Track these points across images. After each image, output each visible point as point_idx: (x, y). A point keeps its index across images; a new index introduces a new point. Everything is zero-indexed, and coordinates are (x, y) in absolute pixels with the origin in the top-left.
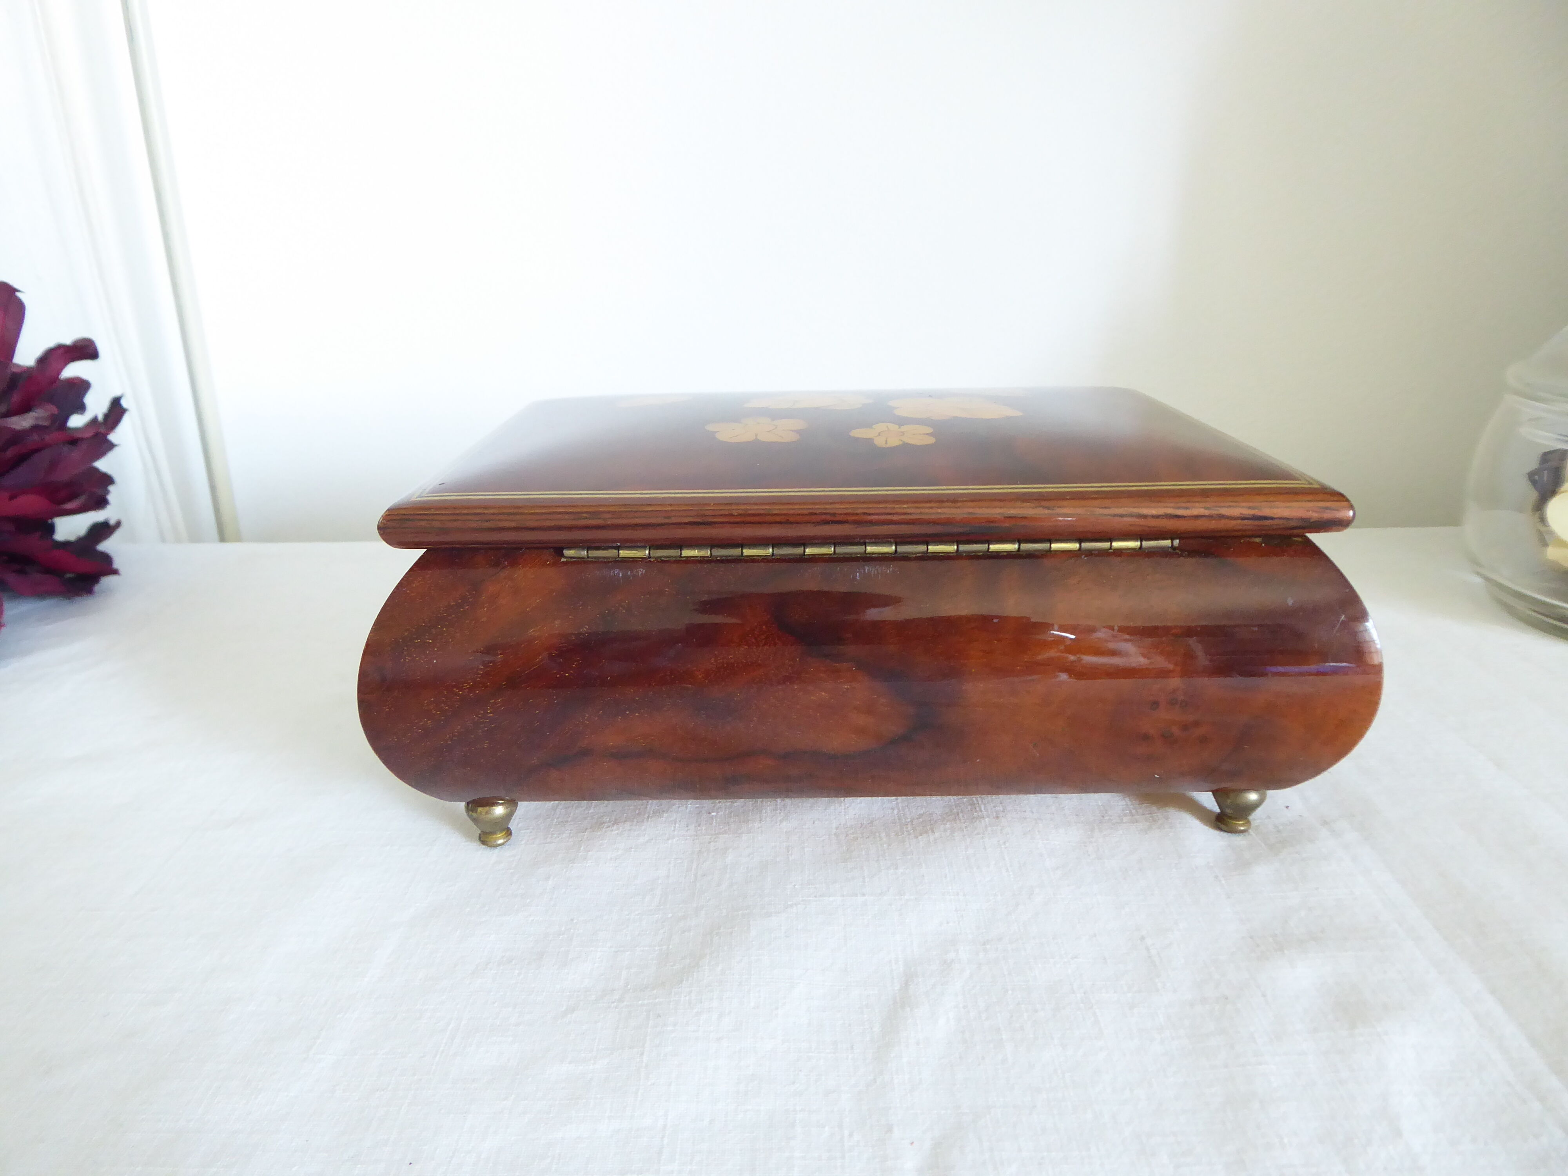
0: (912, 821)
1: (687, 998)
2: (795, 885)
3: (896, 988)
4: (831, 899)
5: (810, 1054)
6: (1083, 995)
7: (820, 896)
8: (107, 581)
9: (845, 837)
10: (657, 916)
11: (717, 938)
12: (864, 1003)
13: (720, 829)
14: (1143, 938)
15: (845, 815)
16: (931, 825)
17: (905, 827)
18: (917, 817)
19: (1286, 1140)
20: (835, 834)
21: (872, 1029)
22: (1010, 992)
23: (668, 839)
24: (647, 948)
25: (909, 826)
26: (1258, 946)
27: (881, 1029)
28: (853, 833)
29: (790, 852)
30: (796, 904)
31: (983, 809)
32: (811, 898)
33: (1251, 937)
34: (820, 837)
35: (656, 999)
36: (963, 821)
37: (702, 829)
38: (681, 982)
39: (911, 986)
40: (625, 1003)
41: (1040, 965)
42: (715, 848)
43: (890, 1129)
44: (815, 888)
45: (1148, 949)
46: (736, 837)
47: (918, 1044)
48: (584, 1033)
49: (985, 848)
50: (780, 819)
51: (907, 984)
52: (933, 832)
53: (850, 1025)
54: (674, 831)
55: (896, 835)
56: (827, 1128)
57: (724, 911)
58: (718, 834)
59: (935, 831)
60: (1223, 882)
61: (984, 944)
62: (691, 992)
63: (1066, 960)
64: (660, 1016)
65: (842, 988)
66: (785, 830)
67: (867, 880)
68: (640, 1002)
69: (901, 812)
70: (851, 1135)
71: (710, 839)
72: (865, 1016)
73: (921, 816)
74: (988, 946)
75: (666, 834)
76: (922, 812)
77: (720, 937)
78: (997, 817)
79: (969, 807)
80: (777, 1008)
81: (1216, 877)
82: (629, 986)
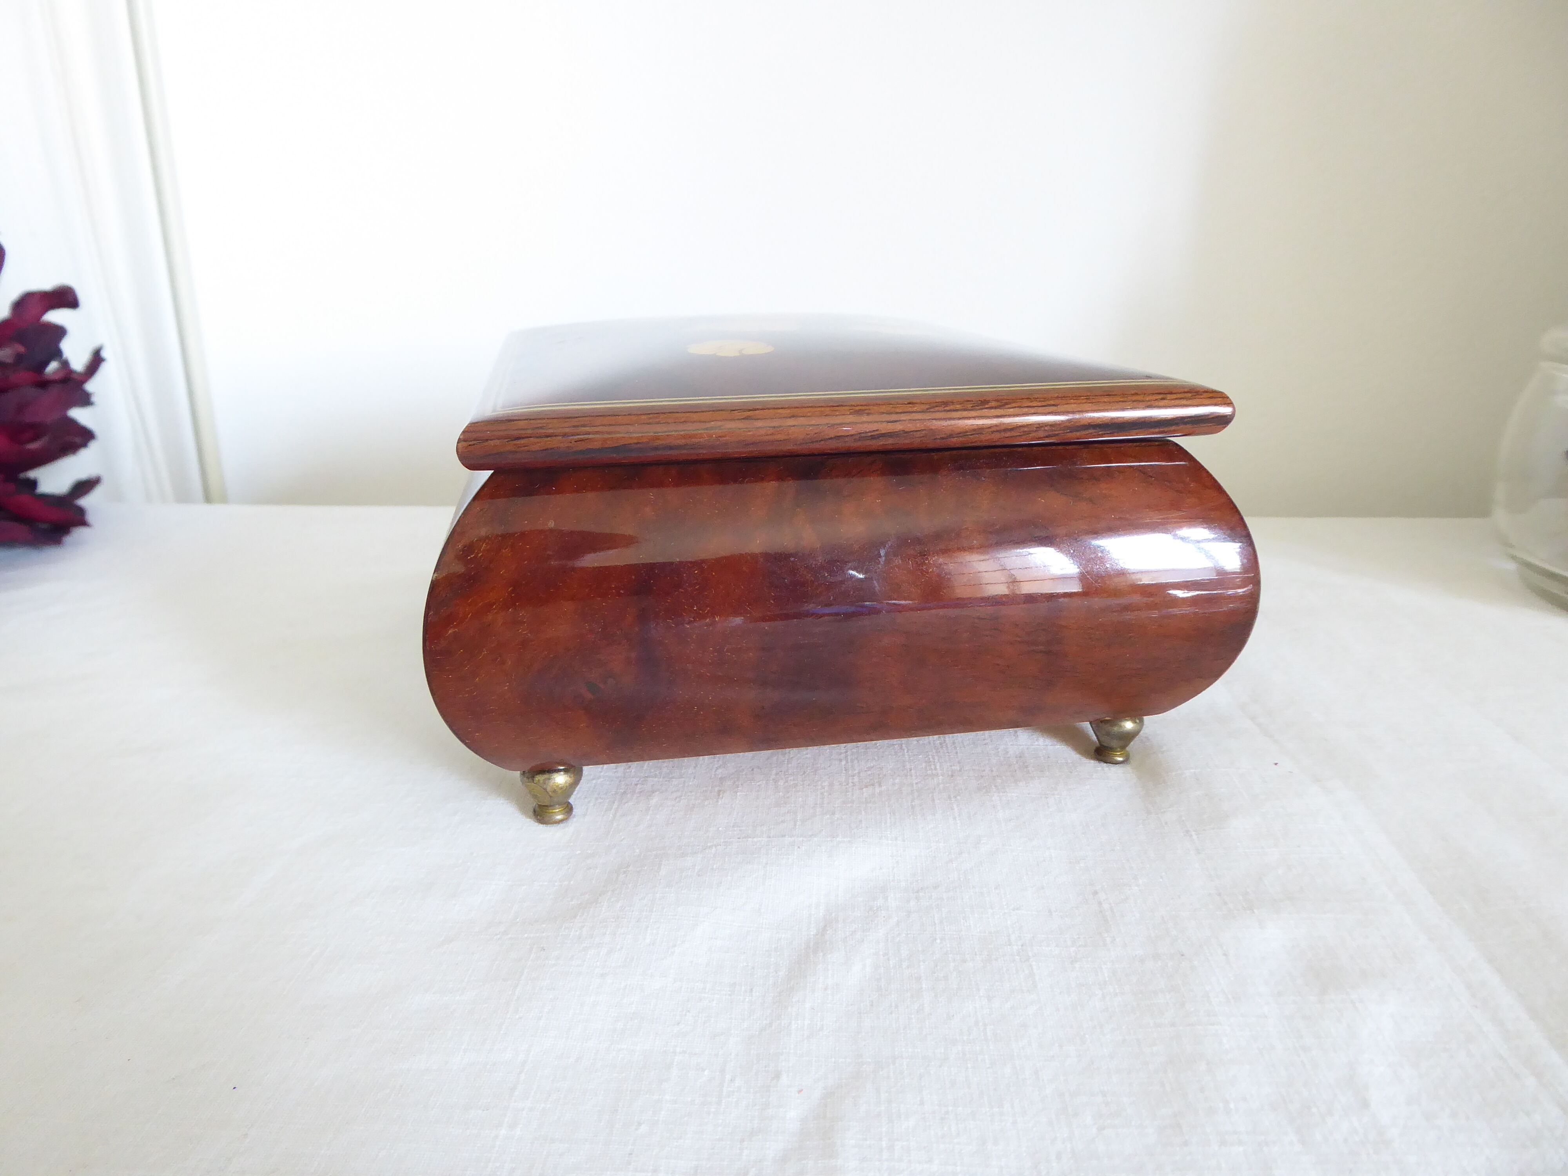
0: (859, 773)
1: (578, 933)
2: (718, 828)
3: (812, 933)
4: (755, 839)
5: (703, 995)
6: (1020, 947)
7: (745, 838)
8: (79, 533)
9: (784, 783)
10: (564, 852)
11: (623, 876)
12: (773, 946)
13: (651, 772)
14: (1096, 893)
15: (788, 764)
16: (879, 778)
17: (850, 778)
18: (866, 769)
19: (1232, 1106)
20: (773, 779)
21: (777, 973)
22: (938, 941)
23: (593, 779)
24: (546, 883)
25: (856, 779)
26: (1225, 903)
27: (787, 973)
28: (794, 780)
29: (721, 796)
30: (716, 846)
31: (938, 767)
32: (734, 840)
33: (1219, 895)
34: (757, 782)
35: (543, 933)
36: (914, 777)
37: (631, 771)
38: (575, 917)
39: (828, 932)
40: (510, 936)
41: (976, 915)
42: (641, 790)
43: (777, 1076)
44: (740, 830)
45: (1100, 903)
46: (666, 781)
47: (826, 989)
48: (457, 964)
49: (933, 800)
50: (717, 766)
51: (824, 929)
52: (880, 785)
53: (753, 968)
54: (601, 772)
55: (840, 784)
56: (706, 1073)
57: (637, 851)
58: (647, 777)
59: (882, 784)
60: (1195, 837)
61: (918, 892)
62: (583, 927)
63: (1006, 911)
64: (544, 950)
65: (751, 929)
66: (720, 776)
67: (798, 823)
68: (526, 935)
69: (849, 764)
70: (732, 1080)
71: (638, 781)
72: (772, 959)
73: (870, 768)
74: (921, 894)
75: (591, 775)
76: (872, 765)
77: (626, 876)
78: (952, 776)
79: (924, 765)
80: (675, 946)
81: (1188, 831)
82: (518, 920)
